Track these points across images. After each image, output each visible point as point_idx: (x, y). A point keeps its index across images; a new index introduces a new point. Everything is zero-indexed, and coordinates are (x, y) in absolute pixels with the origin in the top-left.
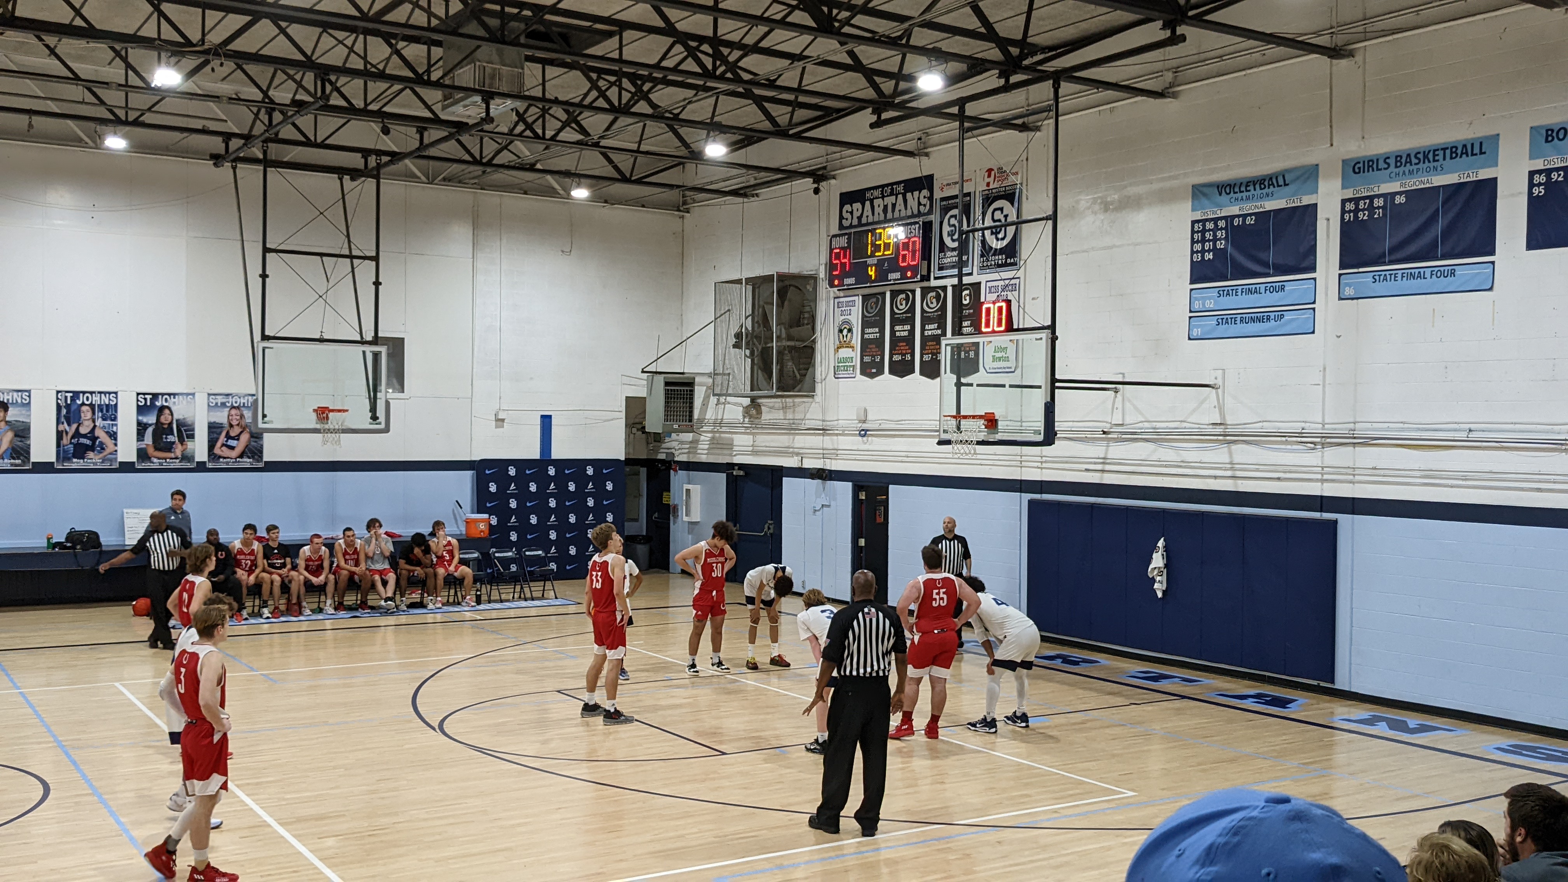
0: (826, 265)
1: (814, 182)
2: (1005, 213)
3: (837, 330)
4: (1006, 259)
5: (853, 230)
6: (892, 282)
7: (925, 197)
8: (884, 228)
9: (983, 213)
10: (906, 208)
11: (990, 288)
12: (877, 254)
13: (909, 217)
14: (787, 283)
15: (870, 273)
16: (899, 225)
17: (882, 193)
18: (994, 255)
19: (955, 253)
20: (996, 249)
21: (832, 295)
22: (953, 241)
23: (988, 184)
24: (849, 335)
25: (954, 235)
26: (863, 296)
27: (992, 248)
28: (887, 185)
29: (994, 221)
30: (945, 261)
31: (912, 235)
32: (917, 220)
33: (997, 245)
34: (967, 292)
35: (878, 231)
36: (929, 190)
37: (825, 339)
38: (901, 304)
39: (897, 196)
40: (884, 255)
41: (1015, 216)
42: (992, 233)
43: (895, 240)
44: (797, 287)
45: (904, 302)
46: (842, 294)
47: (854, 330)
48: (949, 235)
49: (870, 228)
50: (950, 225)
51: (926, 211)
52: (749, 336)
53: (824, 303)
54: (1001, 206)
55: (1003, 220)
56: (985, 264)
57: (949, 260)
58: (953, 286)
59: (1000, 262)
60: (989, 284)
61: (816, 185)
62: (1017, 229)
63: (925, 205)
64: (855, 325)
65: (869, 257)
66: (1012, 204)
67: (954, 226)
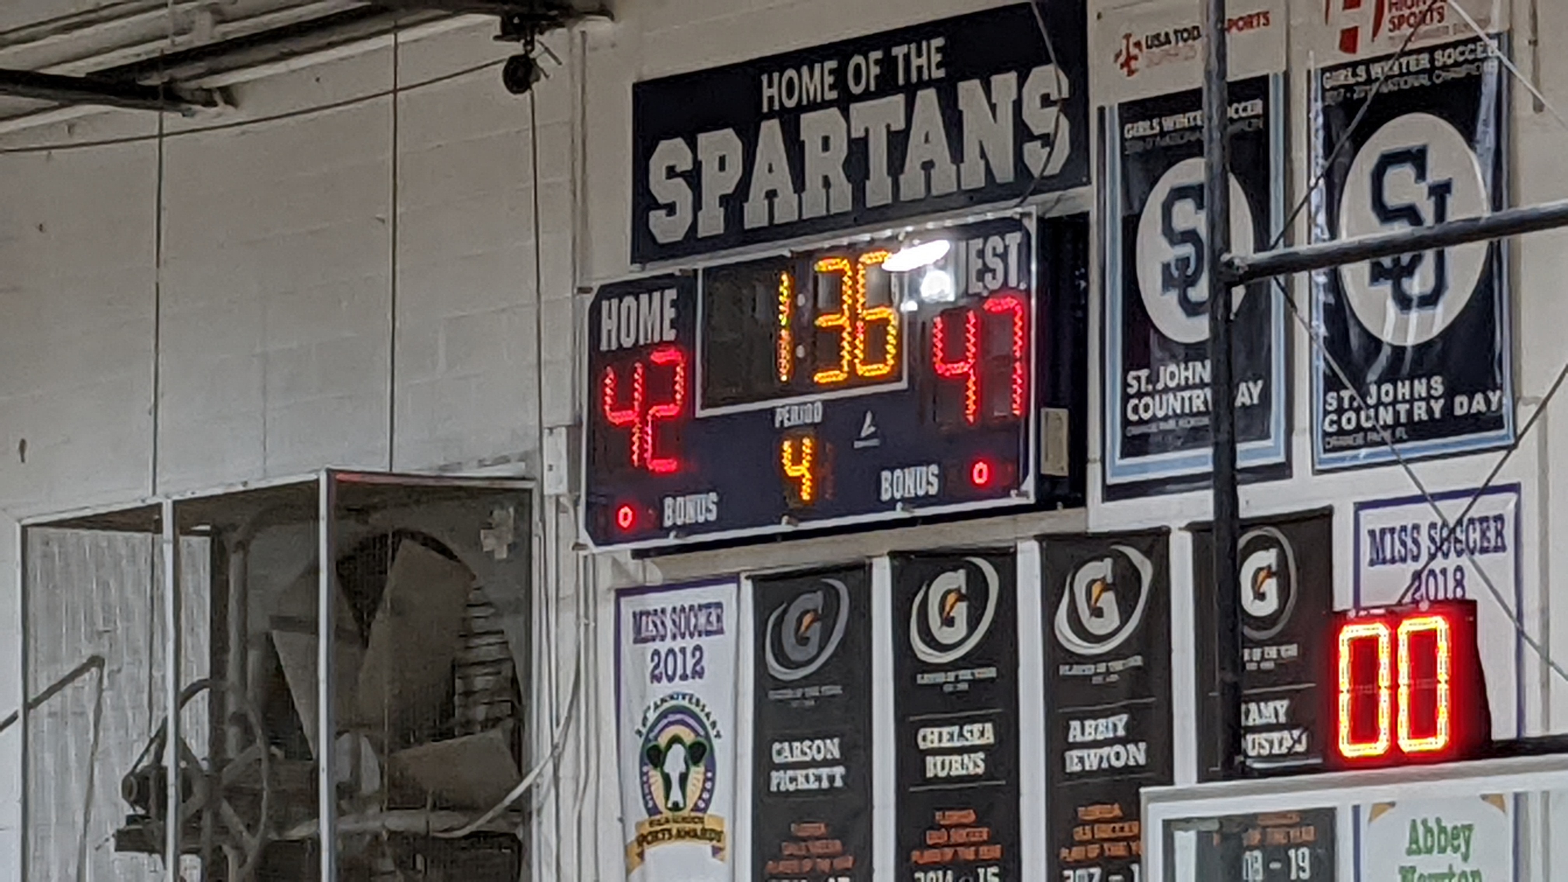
0: (573, 430)
1: (508, 32)
2: (1434, 176)
3: (634, 747)
4: (1449, 395)
5: (700, 263)
6: (899, 513)
7: (1046, 101)
8: (853, 252)
9: (1328, 174)
10: (957, 156)
11: (1378, 537)
12: (820, 377)
13: (975, 197)
14: (379, 521)
15: (792, 471)
16: (926, 236)
17: (840, 83)
18: (1391, 375)
19: (1203, 371)
20: (1399, 351)
21: (606, 579)
22: (1191, 309)
23: (1349, 39)
24: (697, 773)
25: (1191, 281)
26: (759, 581)
27: (1375, 344)
28: (863, 45)
29: (1386, 214)
30: (1157, 407)
31: (994, 284)
32: (1010, 210)
33: (1402, 328)
34: (1267, 558)
35: (823, 265)
36: (1064, 65)
37: (578, 796)
38: (949, 622)
39: (911, 91)
40: (854, 380)
41: (1484, 193)
42: (1378, 274)
43: (910, 306)
44: (430, 542)
45: (961, 611)
46: (654, 573)
47: (721, 749)
48: (1168, 282)
49: (783, 249)
50: (1173, 237)
51: (1054, 168)
52: (198, 789)
53: (568, 617)
54: (1413, 143)
55: (1427, 211)
56: (1349, 421)
57: (1174, 403)
58: (1197, 529)
59: (1420, 412)
60: (1372, 520)
61: (516, 48)
62: (1494, 254)
63: (1047, 140)
64: (725, 727)
65: (785, 391)
66: (1470, 136)
67: (1190, 236)
